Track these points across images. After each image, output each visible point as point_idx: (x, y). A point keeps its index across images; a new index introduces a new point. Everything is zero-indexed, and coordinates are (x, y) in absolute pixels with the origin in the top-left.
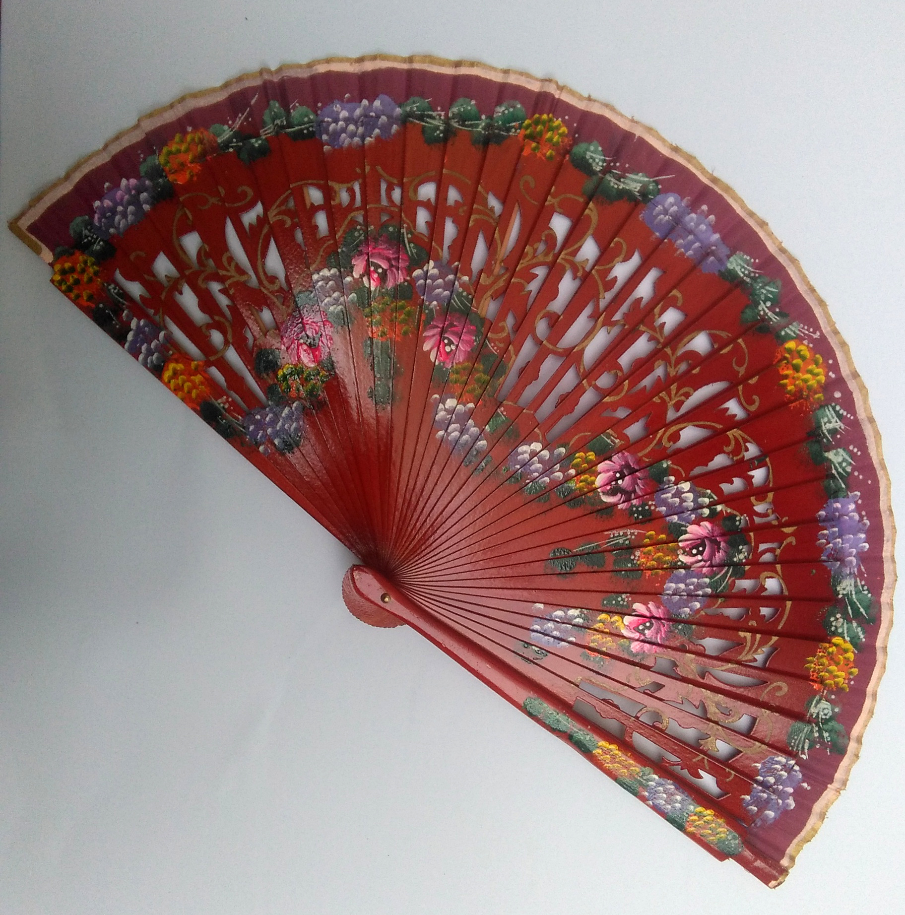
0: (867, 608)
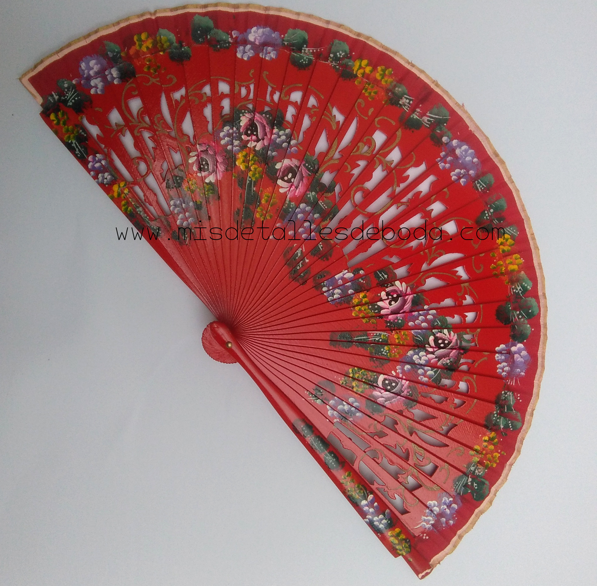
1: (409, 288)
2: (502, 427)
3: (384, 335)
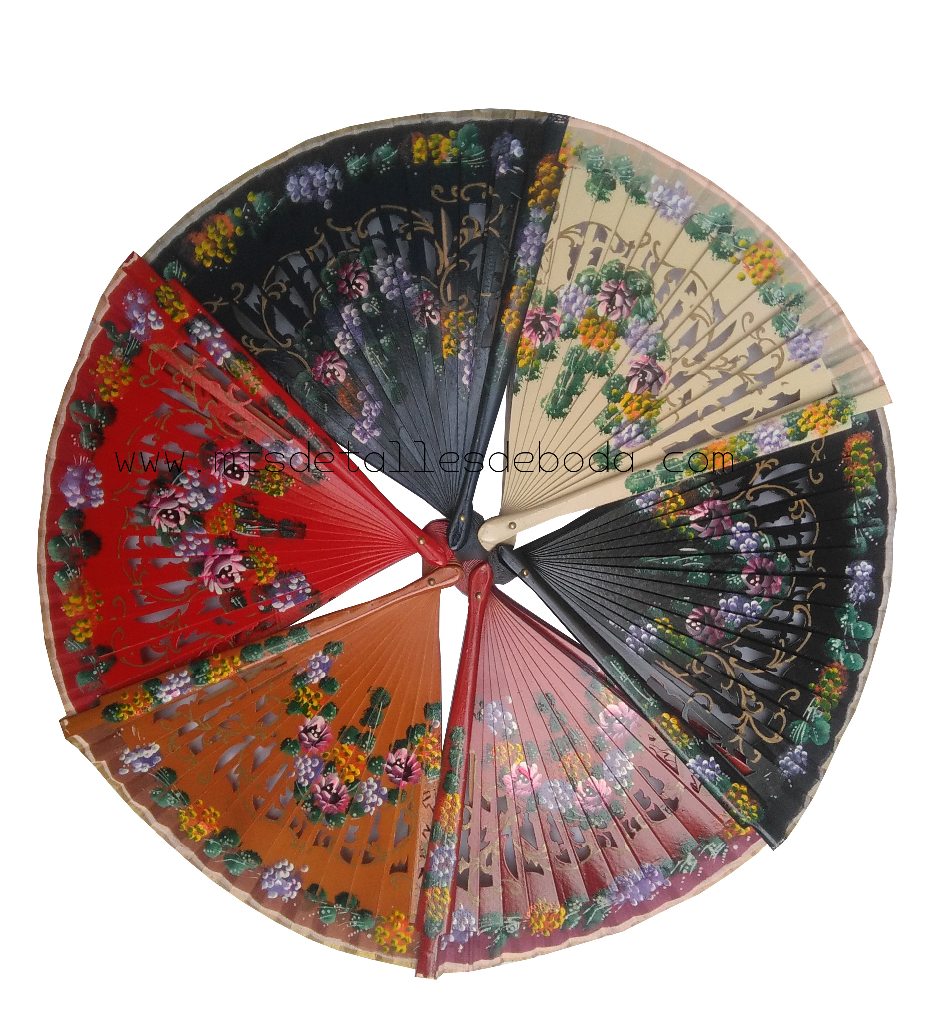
0: (593, 921)
1: (206, 585)
2: (95, 406)
3: (240, 530)
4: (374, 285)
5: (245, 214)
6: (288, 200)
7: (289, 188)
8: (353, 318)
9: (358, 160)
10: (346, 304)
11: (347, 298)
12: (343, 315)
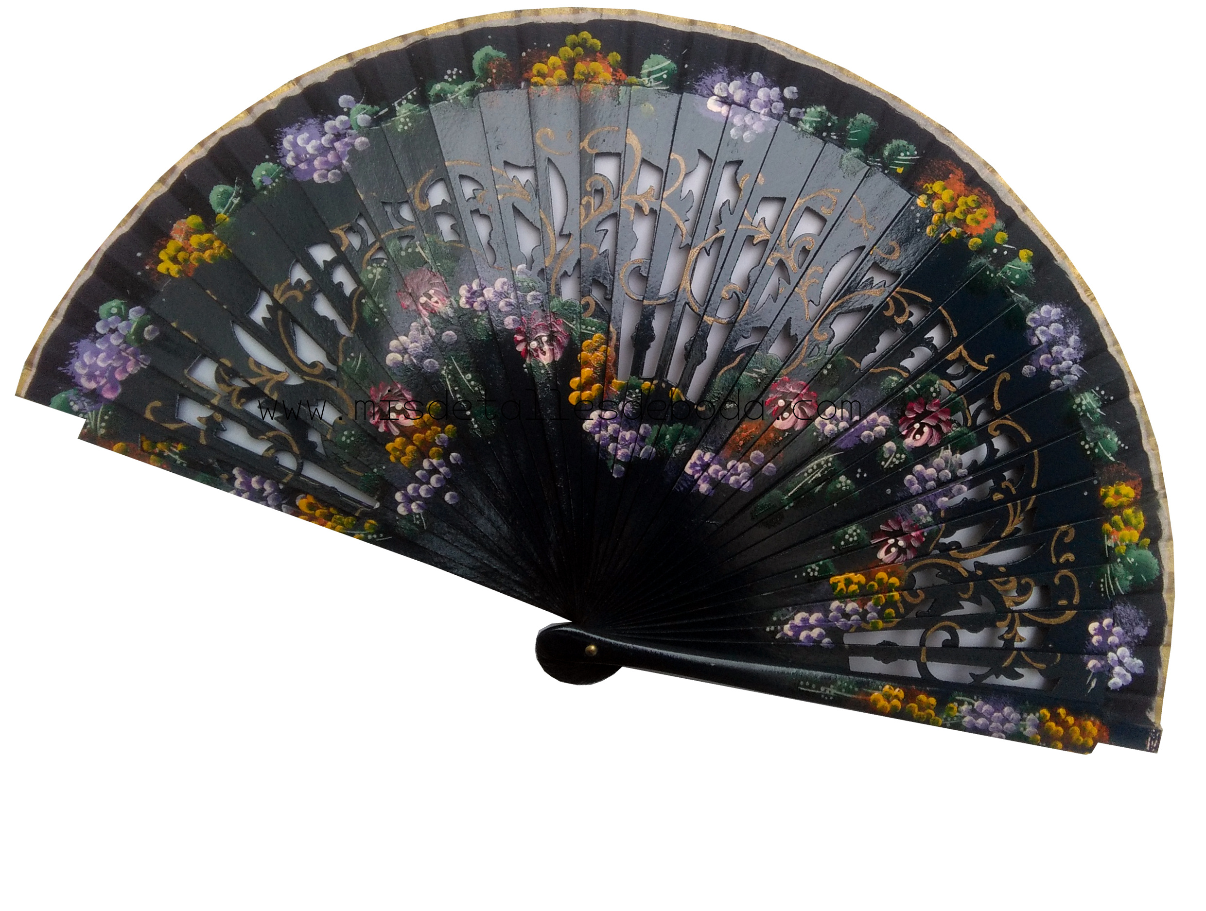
4: (924, 454)
5: (1001, 248)
6: (1029, 309)
7: (1045, 308)
8: (872, 429)
9: (1094, 406)
10: (891, 417)
11: (900, 417)
12: (874, 415)
